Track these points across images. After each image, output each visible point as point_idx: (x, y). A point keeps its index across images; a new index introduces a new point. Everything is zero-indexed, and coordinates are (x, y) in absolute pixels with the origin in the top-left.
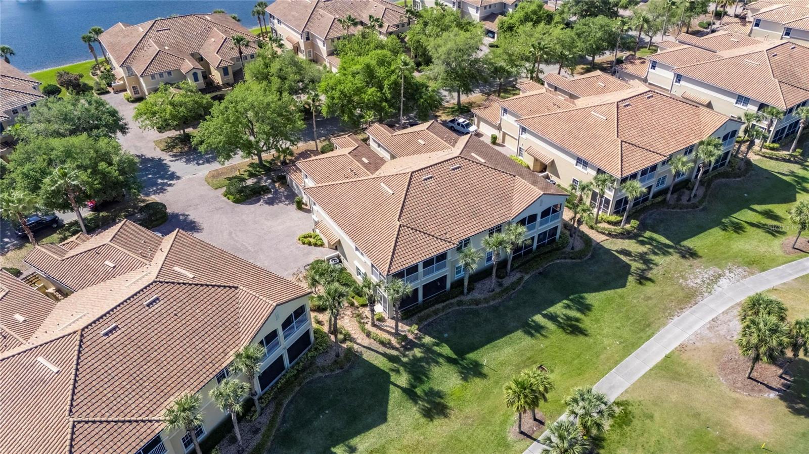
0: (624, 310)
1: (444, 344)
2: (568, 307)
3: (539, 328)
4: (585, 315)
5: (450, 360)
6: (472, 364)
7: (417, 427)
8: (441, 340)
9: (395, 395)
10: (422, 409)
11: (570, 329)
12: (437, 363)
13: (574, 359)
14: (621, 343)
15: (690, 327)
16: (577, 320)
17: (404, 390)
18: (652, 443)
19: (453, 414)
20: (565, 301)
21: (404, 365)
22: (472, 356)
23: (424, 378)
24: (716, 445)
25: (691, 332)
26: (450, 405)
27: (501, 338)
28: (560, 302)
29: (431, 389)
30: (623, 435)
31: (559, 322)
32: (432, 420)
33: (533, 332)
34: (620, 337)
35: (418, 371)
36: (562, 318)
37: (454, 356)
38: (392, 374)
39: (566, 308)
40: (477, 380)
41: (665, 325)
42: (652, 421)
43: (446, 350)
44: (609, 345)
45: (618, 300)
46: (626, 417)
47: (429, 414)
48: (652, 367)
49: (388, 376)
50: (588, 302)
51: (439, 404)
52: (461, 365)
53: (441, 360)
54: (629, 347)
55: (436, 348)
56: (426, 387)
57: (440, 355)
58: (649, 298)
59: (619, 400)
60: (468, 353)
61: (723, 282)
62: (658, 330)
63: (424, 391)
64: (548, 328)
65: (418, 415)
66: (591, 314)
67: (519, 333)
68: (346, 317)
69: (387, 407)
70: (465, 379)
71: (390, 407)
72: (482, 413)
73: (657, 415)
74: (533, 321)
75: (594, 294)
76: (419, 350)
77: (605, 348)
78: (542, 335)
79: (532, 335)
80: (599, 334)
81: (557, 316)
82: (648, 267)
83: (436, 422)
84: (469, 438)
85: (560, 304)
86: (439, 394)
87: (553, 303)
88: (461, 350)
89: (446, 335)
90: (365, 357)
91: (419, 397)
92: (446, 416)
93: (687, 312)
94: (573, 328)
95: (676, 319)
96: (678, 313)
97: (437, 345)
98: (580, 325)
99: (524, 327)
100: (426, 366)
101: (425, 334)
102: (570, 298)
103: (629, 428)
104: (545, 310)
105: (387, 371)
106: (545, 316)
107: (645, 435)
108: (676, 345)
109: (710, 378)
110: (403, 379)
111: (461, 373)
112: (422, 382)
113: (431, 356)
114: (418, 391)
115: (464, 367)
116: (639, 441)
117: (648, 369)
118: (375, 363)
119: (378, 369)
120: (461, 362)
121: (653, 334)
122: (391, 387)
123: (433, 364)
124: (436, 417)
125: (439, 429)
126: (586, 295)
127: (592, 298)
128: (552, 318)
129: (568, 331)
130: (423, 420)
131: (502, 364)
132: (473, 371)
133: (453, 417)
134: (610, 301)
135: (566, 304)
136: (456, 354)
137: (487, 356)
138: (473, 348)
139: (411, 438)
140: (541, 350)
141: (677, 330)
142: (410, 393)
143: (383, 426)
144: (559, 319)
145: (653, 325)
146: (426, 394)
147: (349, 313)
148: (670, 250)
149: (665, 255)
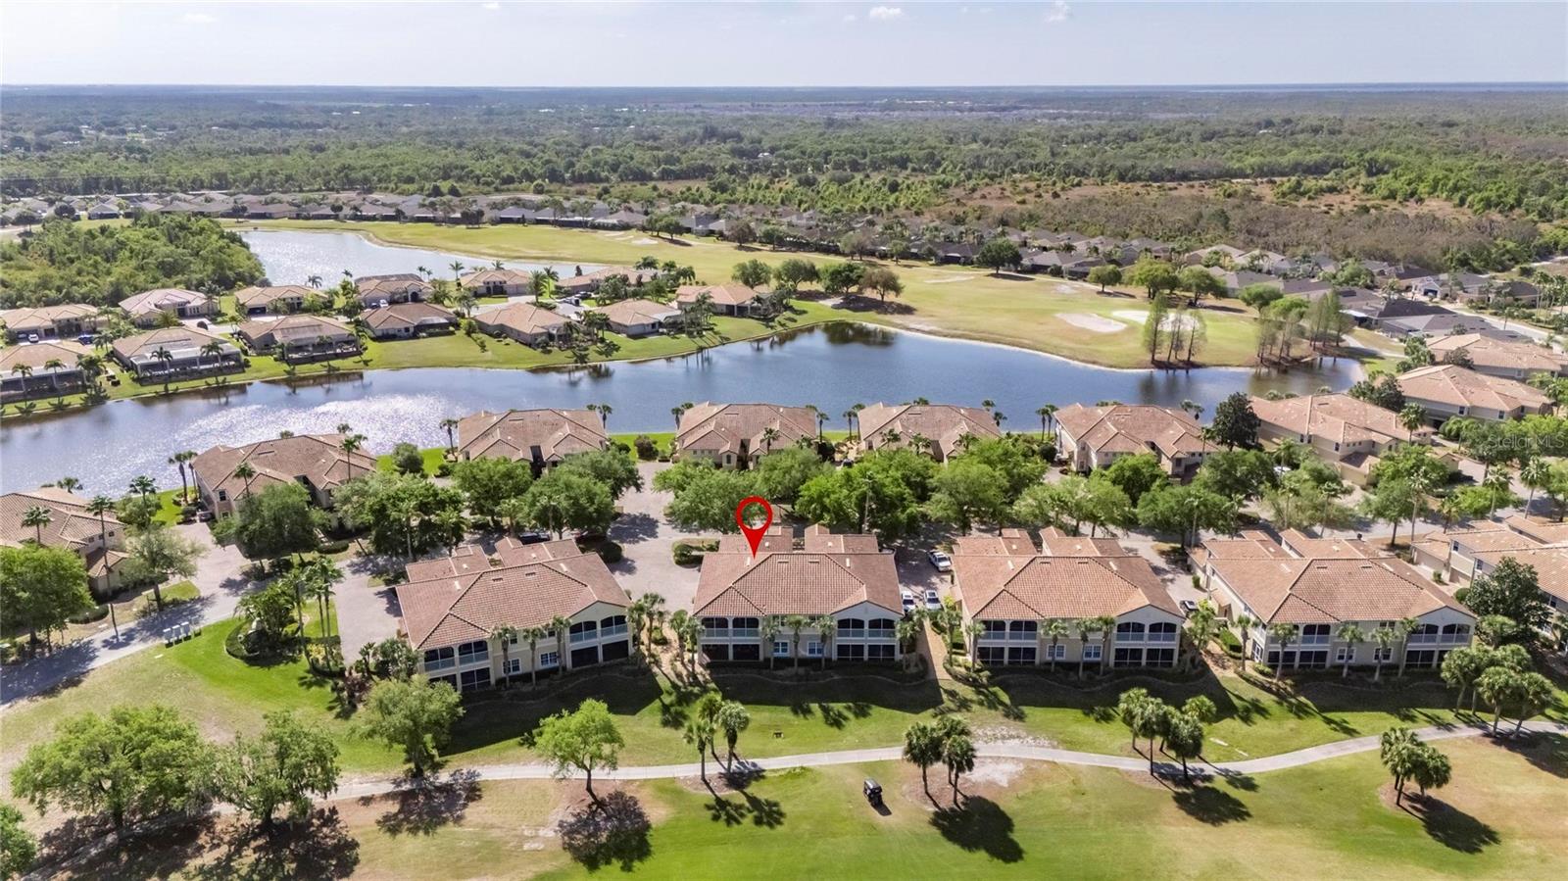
2: (848, 708)
3: (807, 711)
4: (856, 718)
7: (652, 726)
8: (719, 688)
9: (655, 705)
10: (665, 719)
11: (832, 721)
13: (809, 737)
16: (846, 719)
17: (663, 705)
18: (795, 791)
19: (681, 729)
20: (851, 704)
21: (679, 692)
23: (684, 704)
26: (684, 724)
28: (845, 702)
29: (681, 711)
30: (782, 782)
31: (829, 713)
32: (664, 727)
33: (800, 711)
34: (862, 739)
35: (683, 699)
36: (834, 712)
38: (666, 694)
39: (845, 707)
42: (813, 783)
44: (846, 740)
45: (896, 718)
46: (798, 775)
47: (666, 723)
48: (861, 761)
49: (662, 693)
50: (869, 710)
51: (678, 720)
54: (861, 746)
55: (710, 691)
56: (679, 709)
59: (807, 767)
61: (1017, 741)
63: (676, 710)
64: (814, 714)
65: (659, 720)
66: (861, 719)
67: (787, 708)
69: (643, 708)
71: (645, 709)
73: (821, 782)
74: (807, 706)
76: (698, 688)
77: (841, 740)
78: (804, 716)
79: (796, 713)
80: (850, 733)
81: (832, 710)
82: (959, 708)
83: (666, 729)
86: (684, 716)
87: (838, 701)
89: (727, 687)
90: (657, 678)
91: (669, 712)
92: (676, 728)
94: (835, 721)
97: (713, 689)
98: (843, 722)
99: (794, 706)
100: (693, 698)
101: (712, 681)
102: (858, 703)
103: (791, 781)
105: (664, 690)
106: (821, 707)
107: (797, 787)
110: (669, 699)
112: (680, 705)
113: (702, 695)
114: (673, 709)
116: (787, 787)
118: (661, 684)
119: (659, 687)
122: (657, 699)
123: (699, 700)
124: (669, 726)
125: (664, 733)
126: (873, 706)
128: (826, 709)
129: (829, 721)
130: (659, 724)
133: (679, 731)
134: (890, 716)
135: (849, 706)
139: (644, 729)
140: (793, 724)
142: (666, 707)
143: (631, 716)
144: (831, 712)
146: (676, 712)
148: (1000, 707)
149: (990, 707)
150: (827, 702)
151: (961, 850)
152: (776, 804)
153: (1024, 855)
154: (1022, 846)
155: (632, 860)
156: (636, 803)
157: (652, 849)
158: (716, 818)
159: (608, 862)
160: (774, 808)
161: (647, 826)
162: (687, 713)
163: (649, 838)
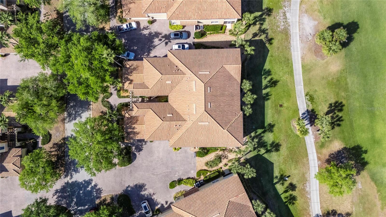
0: (277, 61)
1: (257, 130)
2: (265, 78)
3: (267, 94)
4: (271, 75)
5: (264, 132)
6: (269, 126)
7: (279, 156)
8: (255, 130)
9: (266, 156)
10: (275, 151)
11: (273, 84)
12: (263, 137)
13: (284, 94)
14: (288, 74)
15: (297, 48)
16: (272, 79)
17: (266, 152)
18: (323, 98)
19: (281, 142)
20: (263, 77)
21: (258, 147)
22: (266, 124)
23: (265, 144)
24: (333, 82)
25: (299, 49)
26: (277, 142)
27: (265, 110)
28: (262, 79)
29: (270, 145)
30: (316, 103)
31: (269, 86)
32: (279, 150)
33: (268, 97)
34: (286, 72)
35: (262, 144)
36: (268, 84)
37: (263, 130)
38: (259, 153)
39: (265, 79)
40: (274, 128)
41: (291, 54)
42: (317, 92)
43: (260, 131)
44: (287, 79)
45: (272, 59)
46: (311, 97)
47: (277, 150)
48: (302, 74)
49: (259, 154)
50: (267, 69)
51: (276, 145)
52: (267, 130)
53: (262, 135)
54: (291, 73)
55: (257, 134)
56: (269, 146)
57: (260, 134)
58: (278, 48)
59: (306, 94)
60: (264, 125)
61: (288, 15)
62: (291, 59)
63: (270, 147)
64: (269, 92)
65: (276, 153)
66: (272, 73)
67: (266, 103)
68: (228, 155)
69: (269, 161)
70: (272, 131)
71: (269, 160)
72: (285, 135)
73: (316, 89)
74: (264, 94)
75: (265, 65)
76: (255, 139)
77: (287, 81)
78: (270, 96)
79: (268, 99)
80: (281, 77)
81: (267, 85)
82: (266, 33)
83: (281, 150)
84: (291, 144)
85: (263, 80)
86: (273, 143)
87: (261, 82)
88: (263, 127)
89: (254, 127)
90: (248, 158)
91: (271, 150)
92: (281, 145)
93: (292, 42)
94: (274, 83)
95: (292, 48)
96: (290, 45)
97: (256, 132)
98: (274, 80)
99: (265, 100)
100: (262, 141)
101: (250, 134)
102: (262, 74)
103: (315, 100)
104: (262, 87)
105: (257, 154)
106: (265, 89)
107: (320, 97)
108: (300, 59)
109: (316, 62)
110: (263, 151)
111: (270, 131)
112: (266, 146)
113: (259, 137)
114: (269, 148)
115: (268, 129)
116: (320, 101)
117: (302, 76)
118: (252, 156)
119: (255, 156)
120: (266, 129)
121: (292, 61)
122: (263, 155)
123: (262, 138)
124: (279, 148)
125: (284, 150)
126: (264, 68)
127: (267, 66)
128: (266, 87)
129: (274, 86)
130: (278, 153)
131: (273, 117)
132: (271, 127)
133: (282, 144)
134: (271, 61)
135: (264, 77)
136: (263, 129)
137: (269, 120)
138: (263, 122)
139: (281, 159)
140: (275, 100)
141: (296, 53)
142: (268, 151)
143: (274, 165)
144: (268, 85)
145: (289, 59)
146: (271, 147)
147: (226, 153)
148: (264, 17)
149: (264, 21)
150: (262, 86)
151: (353, 42)
152: (331, 105)
153: (355, 21)
154: (351, 21)
155: (362, 151)
156: (333, 154)
157: (356, 145)
158: (339, 125)
159: (364, 159)
160: (333, 105)
161: (345, 148)
162: (270, 142)
163: (351, 147)
